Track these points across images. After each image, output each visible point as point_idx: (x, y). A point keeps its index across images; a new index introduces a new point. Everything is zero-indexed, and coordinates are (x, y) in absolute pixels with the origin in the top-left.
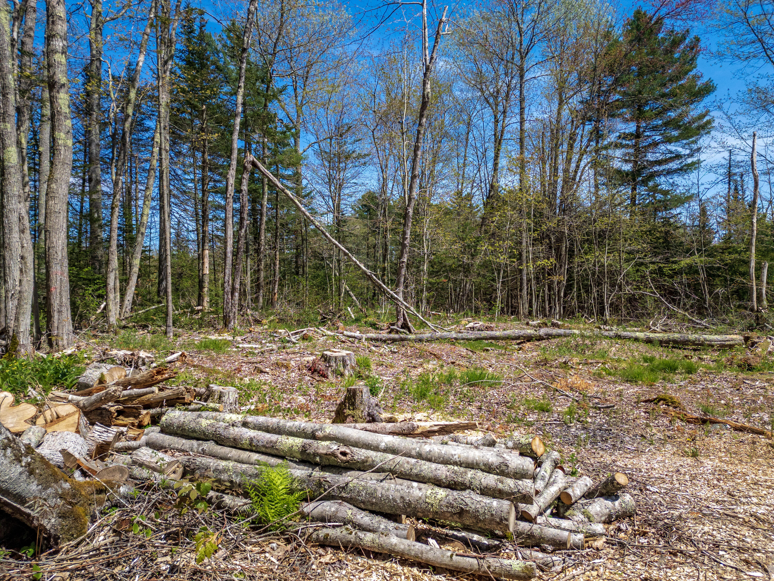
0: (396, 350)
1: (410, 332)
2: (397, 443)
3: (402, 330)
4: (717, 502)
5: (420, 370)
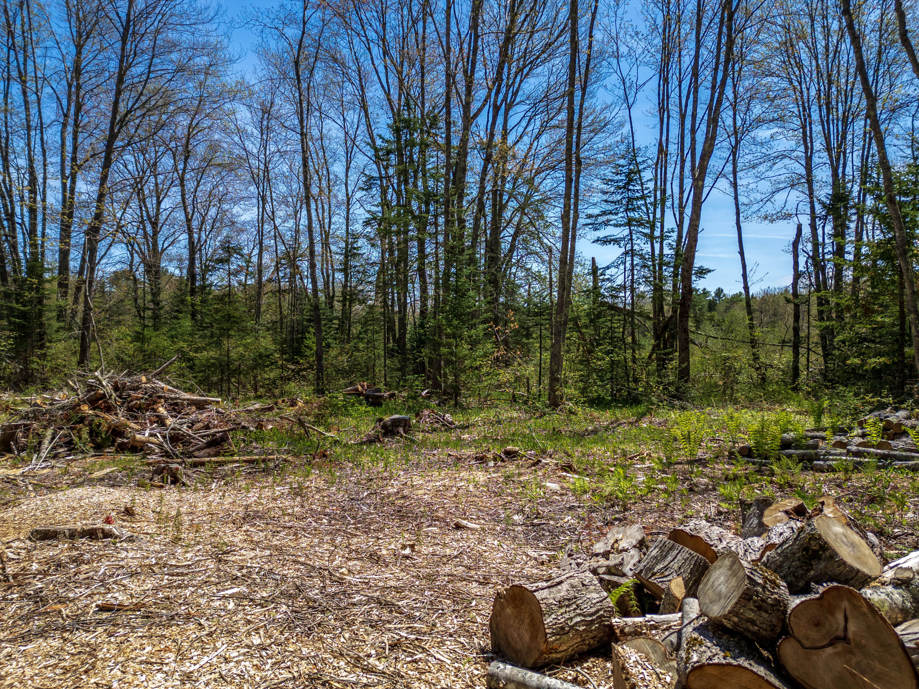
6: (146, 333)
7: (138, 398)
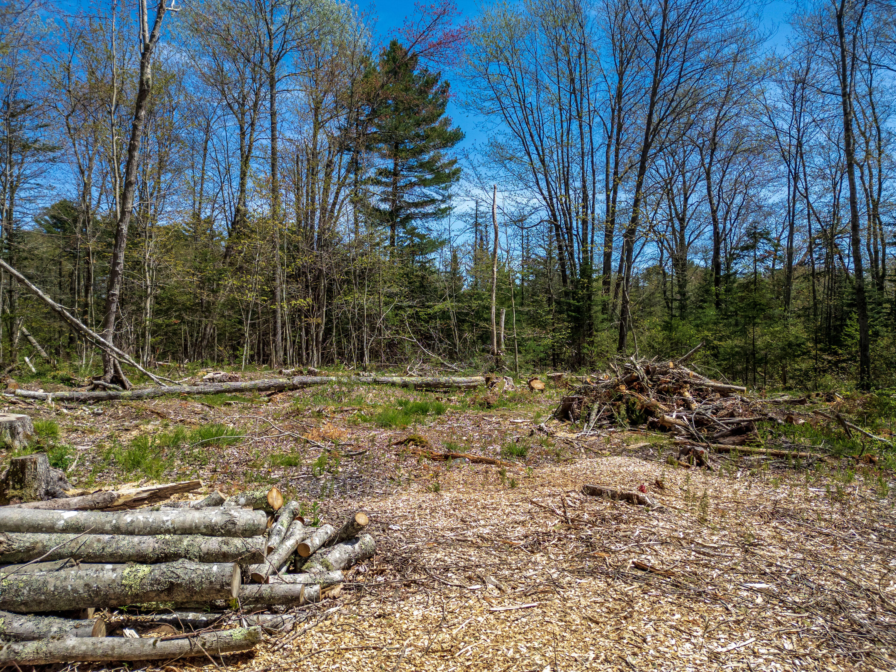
0: (100, 411)
1: (124, 387)
2: (82, 519)
3: (111, 386)
4: (452, 530)
5: (135, 433)
6: (673, 322)
7: (666, 382)
